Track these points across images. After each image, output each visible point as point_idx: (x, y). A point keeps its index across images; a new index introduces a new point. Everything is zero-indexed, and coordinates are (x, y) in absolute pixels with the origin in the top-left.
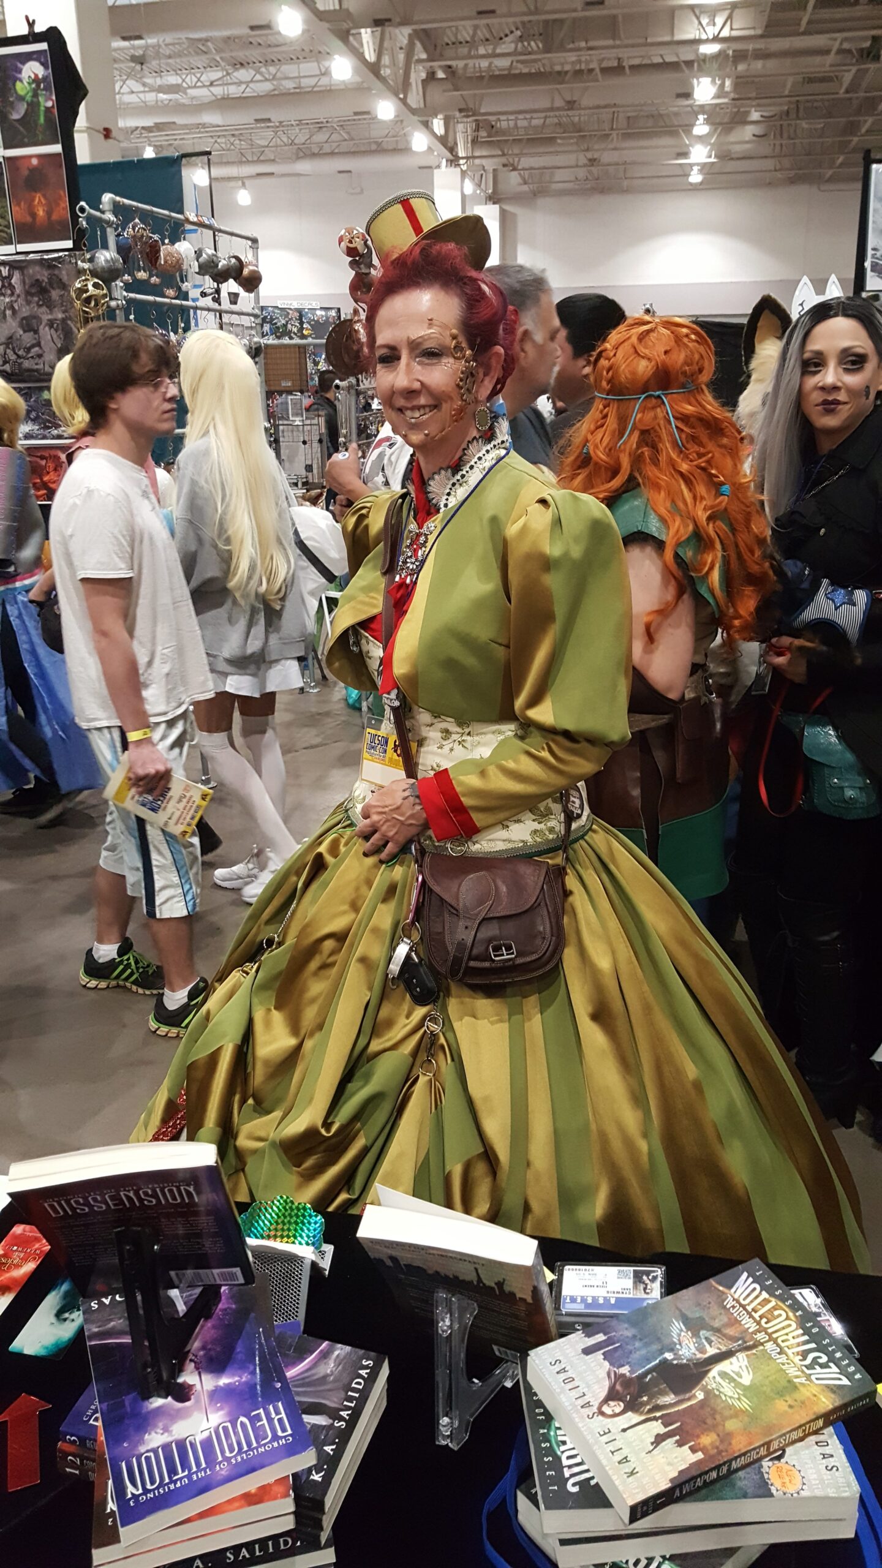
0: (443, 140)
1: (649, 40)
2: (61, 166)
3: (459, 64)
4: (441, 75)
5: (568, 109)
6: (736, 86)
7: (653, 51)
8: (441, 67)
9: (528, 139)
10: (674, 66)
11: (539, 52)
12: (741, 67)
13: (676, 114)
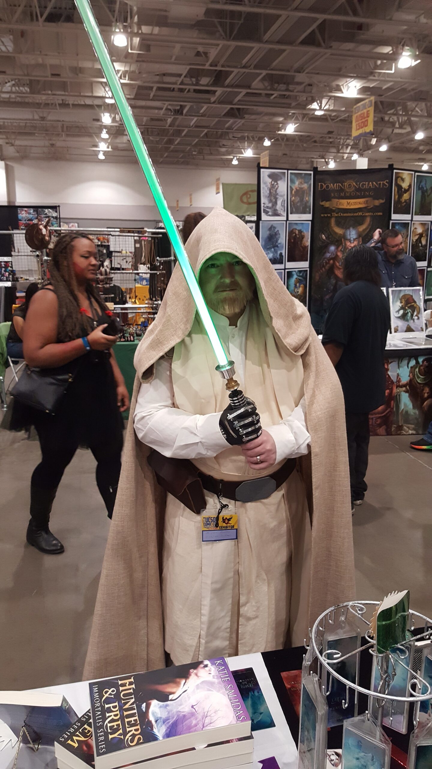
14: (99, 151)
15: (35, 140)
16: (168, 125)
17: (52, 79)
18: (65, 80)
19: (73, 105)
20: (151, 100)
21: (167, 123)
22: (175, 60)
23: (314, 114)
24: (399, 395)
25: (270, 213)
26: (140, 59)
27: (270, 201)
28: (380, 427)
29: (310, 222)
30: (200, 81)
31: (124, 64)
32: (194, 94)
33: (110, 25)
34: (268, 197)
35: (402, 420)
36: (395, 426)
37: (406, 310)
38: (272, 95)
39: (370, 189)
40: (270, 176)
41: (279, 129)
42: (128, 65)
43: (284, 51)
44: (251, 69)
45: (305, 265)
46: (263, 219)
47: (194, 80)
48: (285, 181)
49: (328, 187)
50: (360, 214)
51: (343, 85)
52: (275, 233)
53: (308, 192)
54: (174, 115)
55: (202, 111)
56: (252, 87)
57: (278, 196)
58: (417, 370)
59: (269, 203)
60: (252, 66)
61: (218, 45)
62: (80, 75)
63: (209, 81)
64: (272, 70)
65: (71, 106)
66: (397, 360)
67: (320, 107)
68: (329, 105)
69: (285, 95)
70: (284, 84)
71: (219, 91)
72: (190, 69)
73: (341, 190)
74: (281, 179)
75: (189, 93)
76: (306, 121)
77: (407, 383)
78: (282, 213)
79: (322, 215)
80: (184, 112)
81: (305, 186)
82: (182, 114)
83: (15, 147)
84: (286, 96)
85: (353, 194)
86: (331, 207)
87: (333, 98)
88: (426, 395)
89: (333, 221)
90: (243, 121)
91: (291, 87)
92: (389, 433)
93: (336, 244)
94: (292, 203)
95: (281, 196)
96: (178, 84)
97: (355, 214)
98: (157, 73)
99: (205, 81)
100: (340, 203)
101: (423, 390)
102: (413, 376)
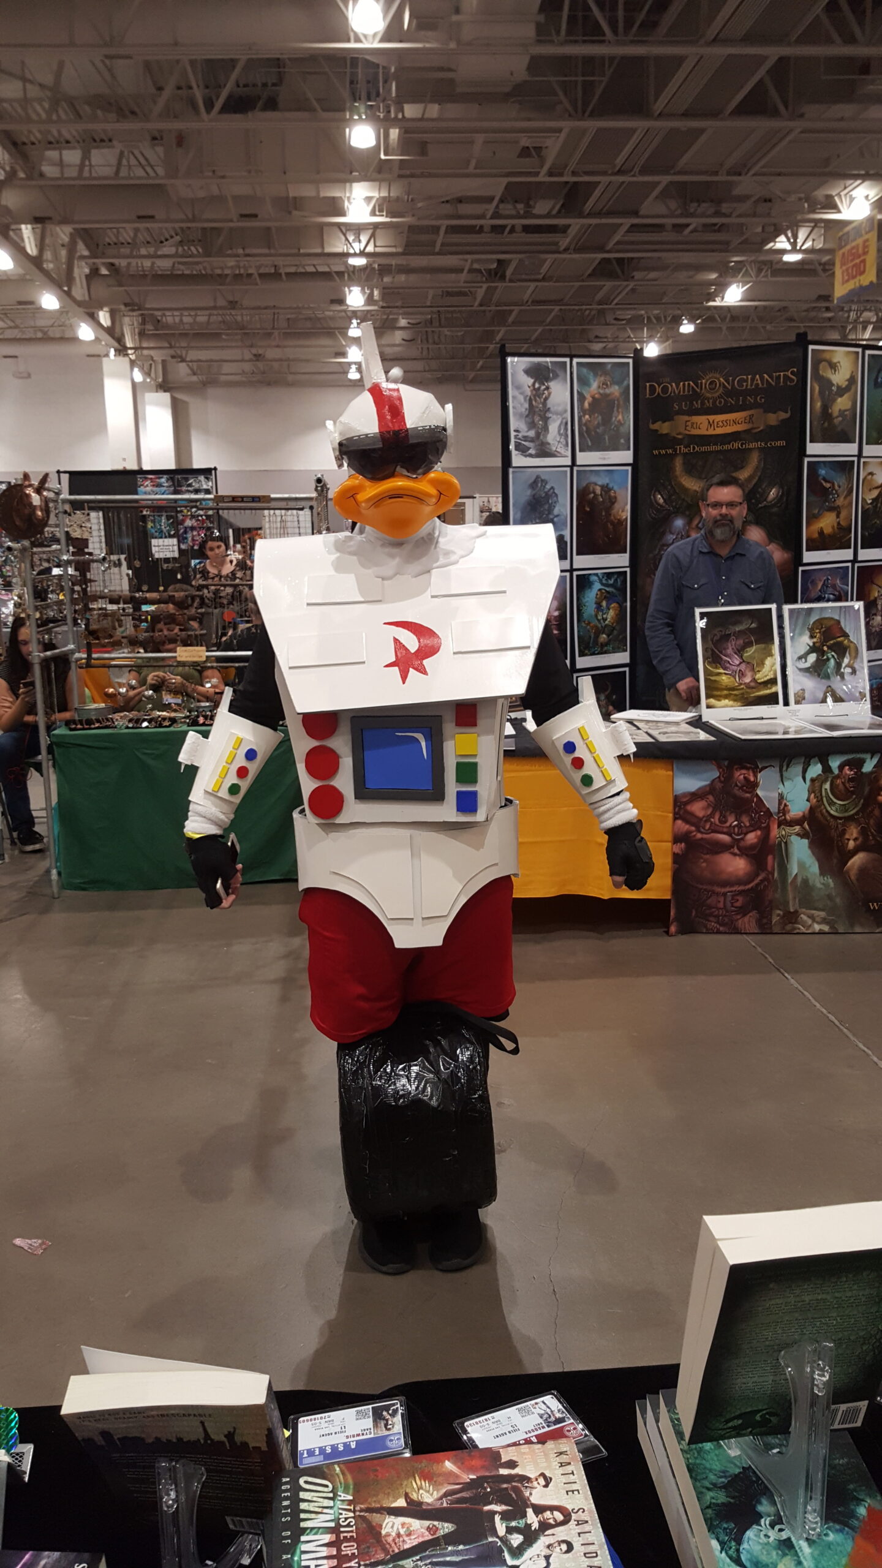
0: (110, 331)
1: (302, 251)
3: (122, 263)
4: (104, 271)
5: (231, 309)
6: (384, 295)
7: (307, 261)
8: (104, 264)
9: (194, 334)
10: (327, 276)
11: (199, 255)
12: (387, 279)
13: (332, 318)
14: (349, 364)
15: (223, 347)
16: (477, 304)
17: (240, 224)
18: (268, 224)
19: (287, 274)
20: (438, 254)
21: (475, 298)
22: (475, 168)
23: (781, 260)
24: (786, 843)
25: (532, 451)
26: (408, 172)
27: (532, 425)
28: (744, 915)
29: (629, 468)
30: (534, 207)
31: (377, 184)
32: (524, 234)
33: (343, 110)
34: (527, 416)
35: (795, 898)
36: (779, 912)
37: (823, 653)
38: (688, 225)
39: (756, 391)
40: (528, 372)
41: (711, 297)
42: (385, 185)
43: (702, 131)
44: (634, 176)
45: (620, 561)
46: (514, 464)
47: (520, 206)
48: (566, 380)
49: (665, 390)
50: (737, 445)
51: (839, 195)
52: (547, 493)
53: (621, 402)
54: (487, 281)
55: (543, 270)
56: (641, 213)
57: (549, 415)
58: (827, 786)
59: (530, 429)
60: (637, 169)
61: (560, 130)
62: (295, 213)
63: (553, 207)
64: (679, 173)
65: (284, 276)
66: (777, 764)
67: (794, 244)
68: (814, 240)
69: (715, 225)
70: (712, 201)
71: (576, 224)
72: (509, 184)
73: (695, 395)
74: (556, 376)
75: (514, 235)
76: (766, 276)
77: (804, 816)
78: (562, 450)
79: (656, 452)
80: (509, 273)
81: (615, 390)
82: (503, 278)
83: (190, 364)
84: (716, 227)
85: (720, 403)
86: (674, 434)
87: (823, 225)
88: (851, 844)
89: (678, 463)
90: (632, 284)
91: (725, 207)
92: (765, 928)
93: (687, 513)
94: (584, 428)
95: (557, 414)
96: (488, 216)
97: (725, 447)
98: (448, 198)
99: (542, 207)
100: (693, 423)
101: (844, 832)
102: (818, 801)
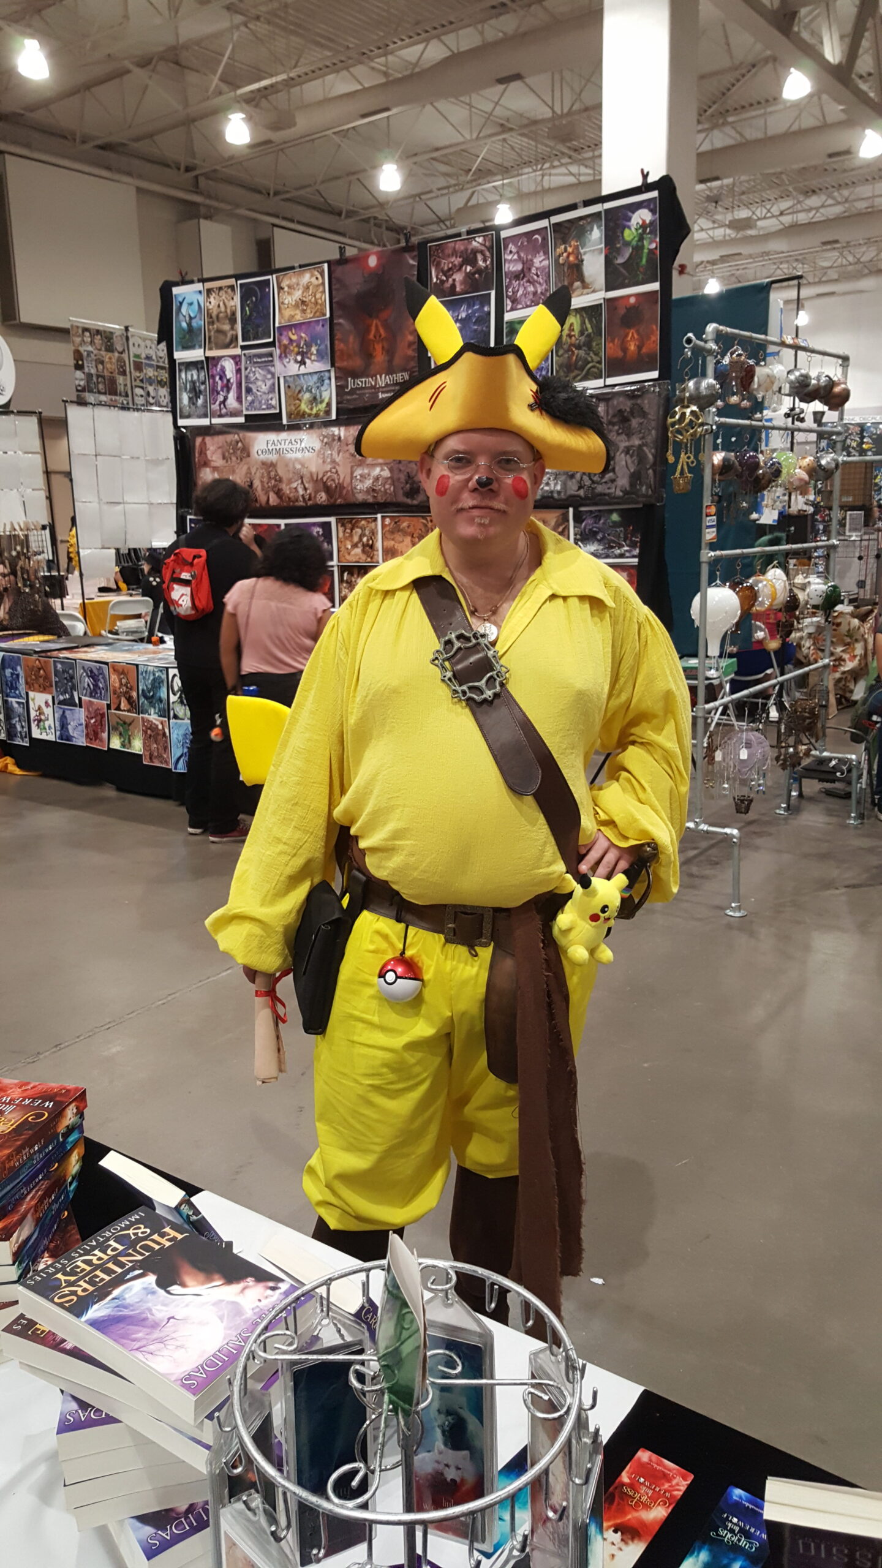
2: (657, 302)
